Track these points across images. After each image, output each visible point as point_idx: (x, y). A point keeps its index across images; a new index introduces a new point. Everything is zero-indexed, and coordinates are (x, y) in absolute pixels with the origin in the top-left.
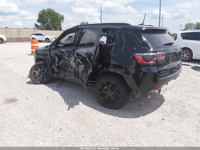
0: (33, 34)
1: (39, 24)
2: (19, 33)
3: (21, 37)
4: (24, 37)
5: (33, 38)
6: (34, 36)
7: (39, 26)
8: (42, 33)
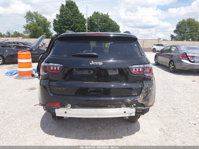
0: (154, 45)
1: (175, 35)
2: (143, 43)
3: (144, 47)
4: (147, 47)
5: (154, 49)
6: (155, 47)
7: (175, 37)
8: (163, 44)
